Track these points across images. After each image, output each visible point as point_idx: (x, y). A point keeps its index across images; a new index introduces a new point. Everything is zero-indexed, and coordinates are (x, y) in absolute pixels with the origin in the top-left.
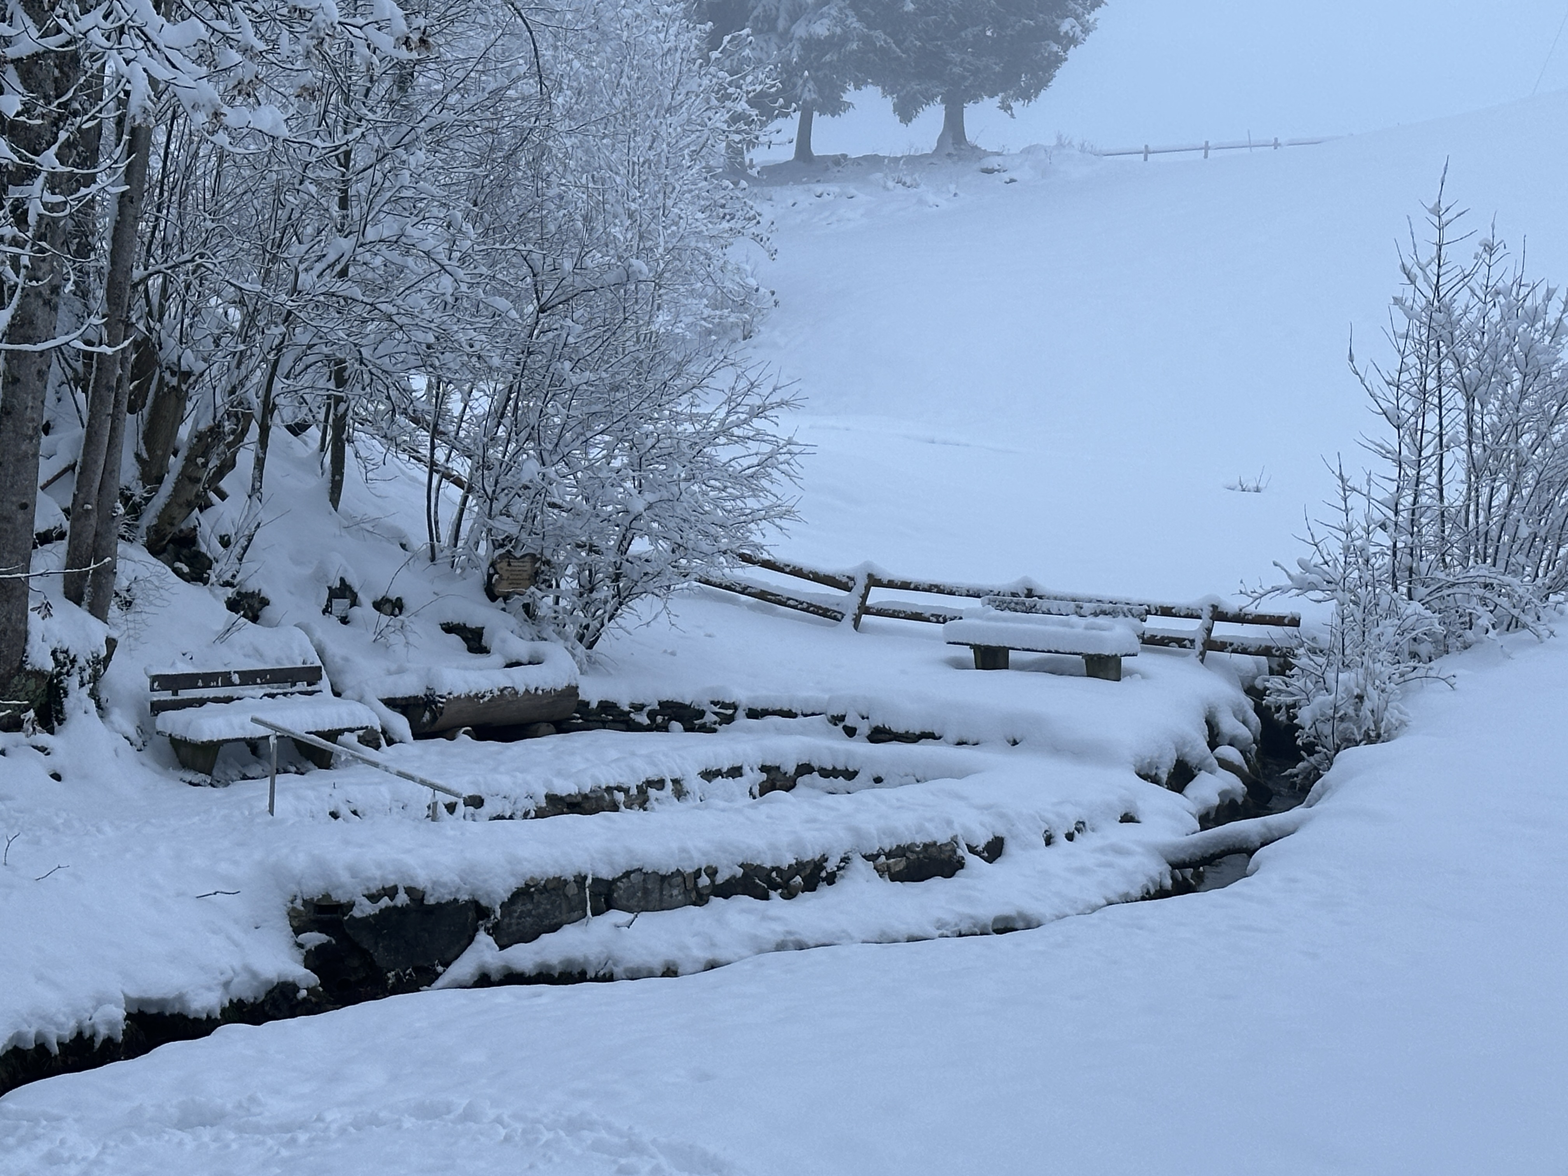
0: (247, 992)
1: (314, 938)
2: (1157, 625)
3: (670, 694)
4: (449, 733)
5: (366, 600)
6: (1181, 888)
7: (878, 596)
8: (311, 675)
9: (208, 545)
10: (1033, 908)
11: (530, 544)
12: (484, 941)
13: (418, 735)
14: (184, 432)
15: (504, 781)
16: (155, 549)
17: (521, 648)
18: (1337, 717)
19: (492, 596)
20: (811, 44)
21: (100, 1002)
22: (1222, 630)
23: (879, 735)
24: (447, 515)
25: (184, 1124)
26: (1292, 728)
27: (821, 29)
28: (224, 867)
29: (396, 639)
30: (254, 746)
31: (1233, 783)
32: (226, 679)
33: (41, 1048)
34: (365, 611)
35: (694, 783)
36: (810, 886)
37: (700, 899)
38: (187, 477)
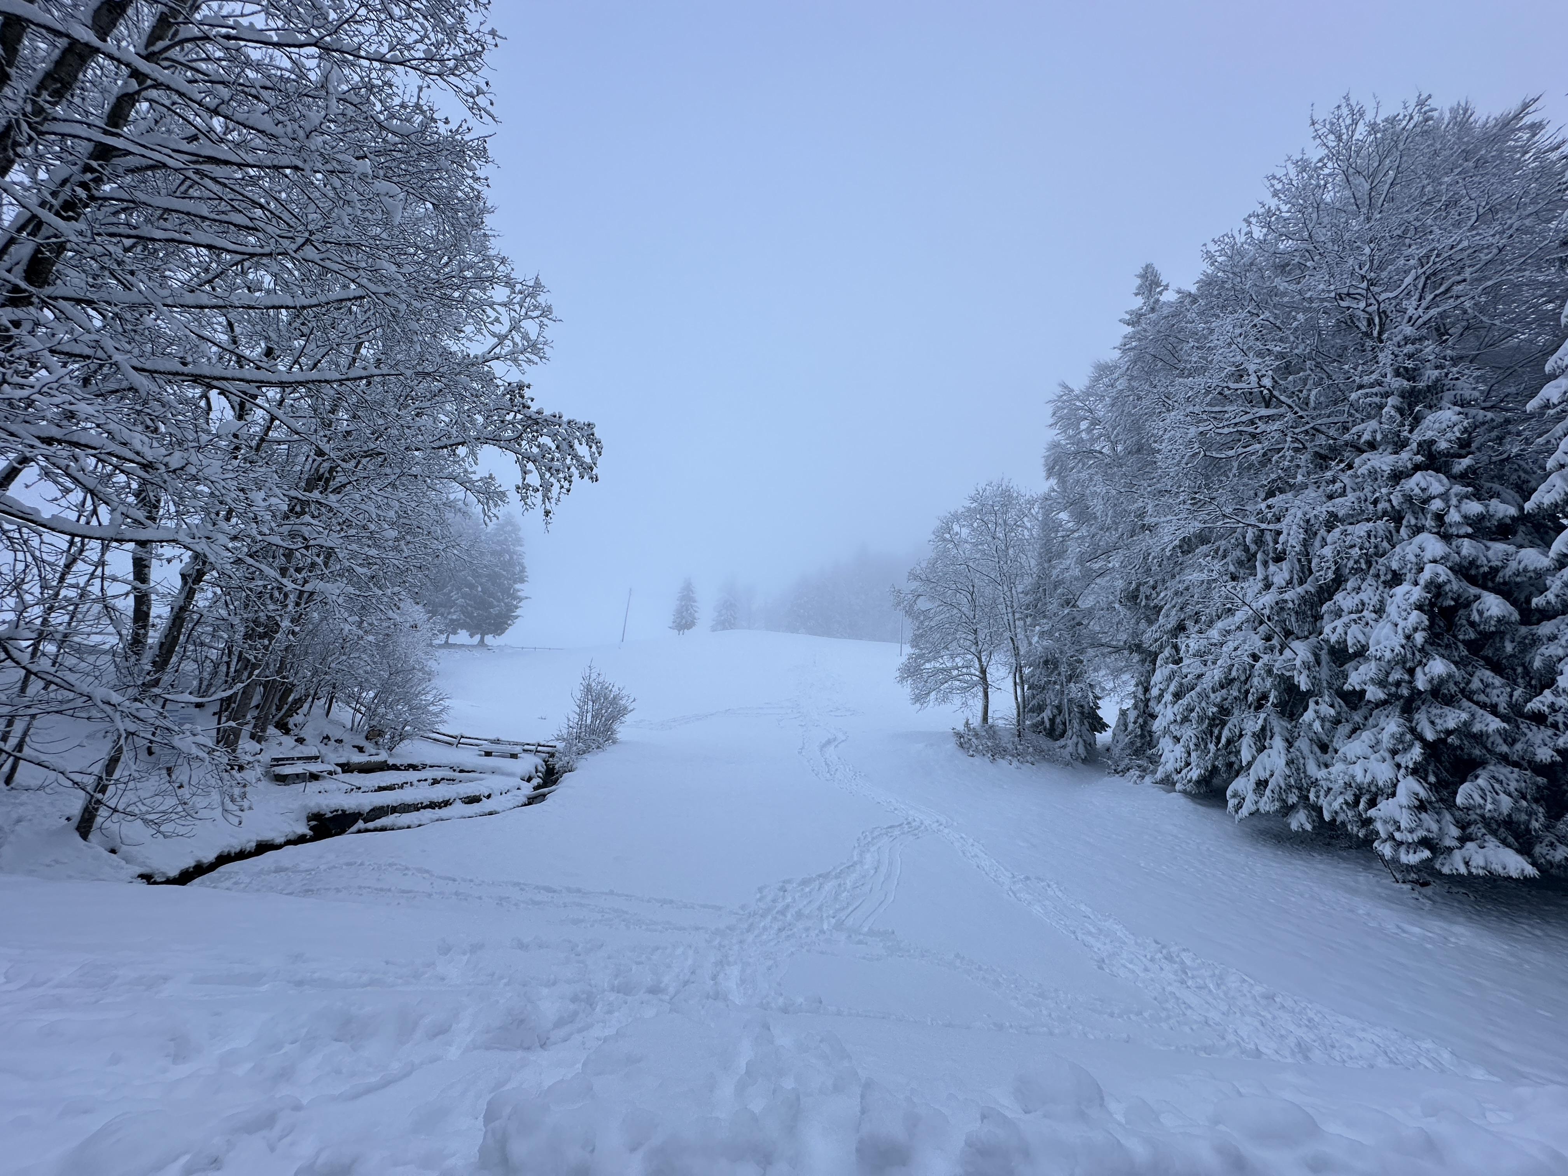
0: (292, 837)
1: (313, 823)
2: (526, 747)
3: (410, 762)
4: (352, 772)
5: (333, 740)
6: (530, 804)
7: (462, 740)
8: (317, 758)
9: (291, 726)
10: (497, 809)
11: (379, 728)
12: (360, 821)
13: (343, 772)
14: (290, 699)
15: (367, 783)
16: (276, 727)
17: (373, 751)
18: (563, 767)
19: (367, 738)
20: (451, 620)
21: (249, 842)
22: (539, 748)
23: (461, 771)
24: (357, 720)
25: (275, 872)
26: (554, 768)
27: (454, 617)
28: (290, 806)
29: (340, 749)
30: (297, 775)
31: (540, 780)
32: (293, 759)
33: (229, 854)
34: (332, 742)
35: (415, 783)
36: (445, 806)
37: (418, 810)
38: (289, 709)
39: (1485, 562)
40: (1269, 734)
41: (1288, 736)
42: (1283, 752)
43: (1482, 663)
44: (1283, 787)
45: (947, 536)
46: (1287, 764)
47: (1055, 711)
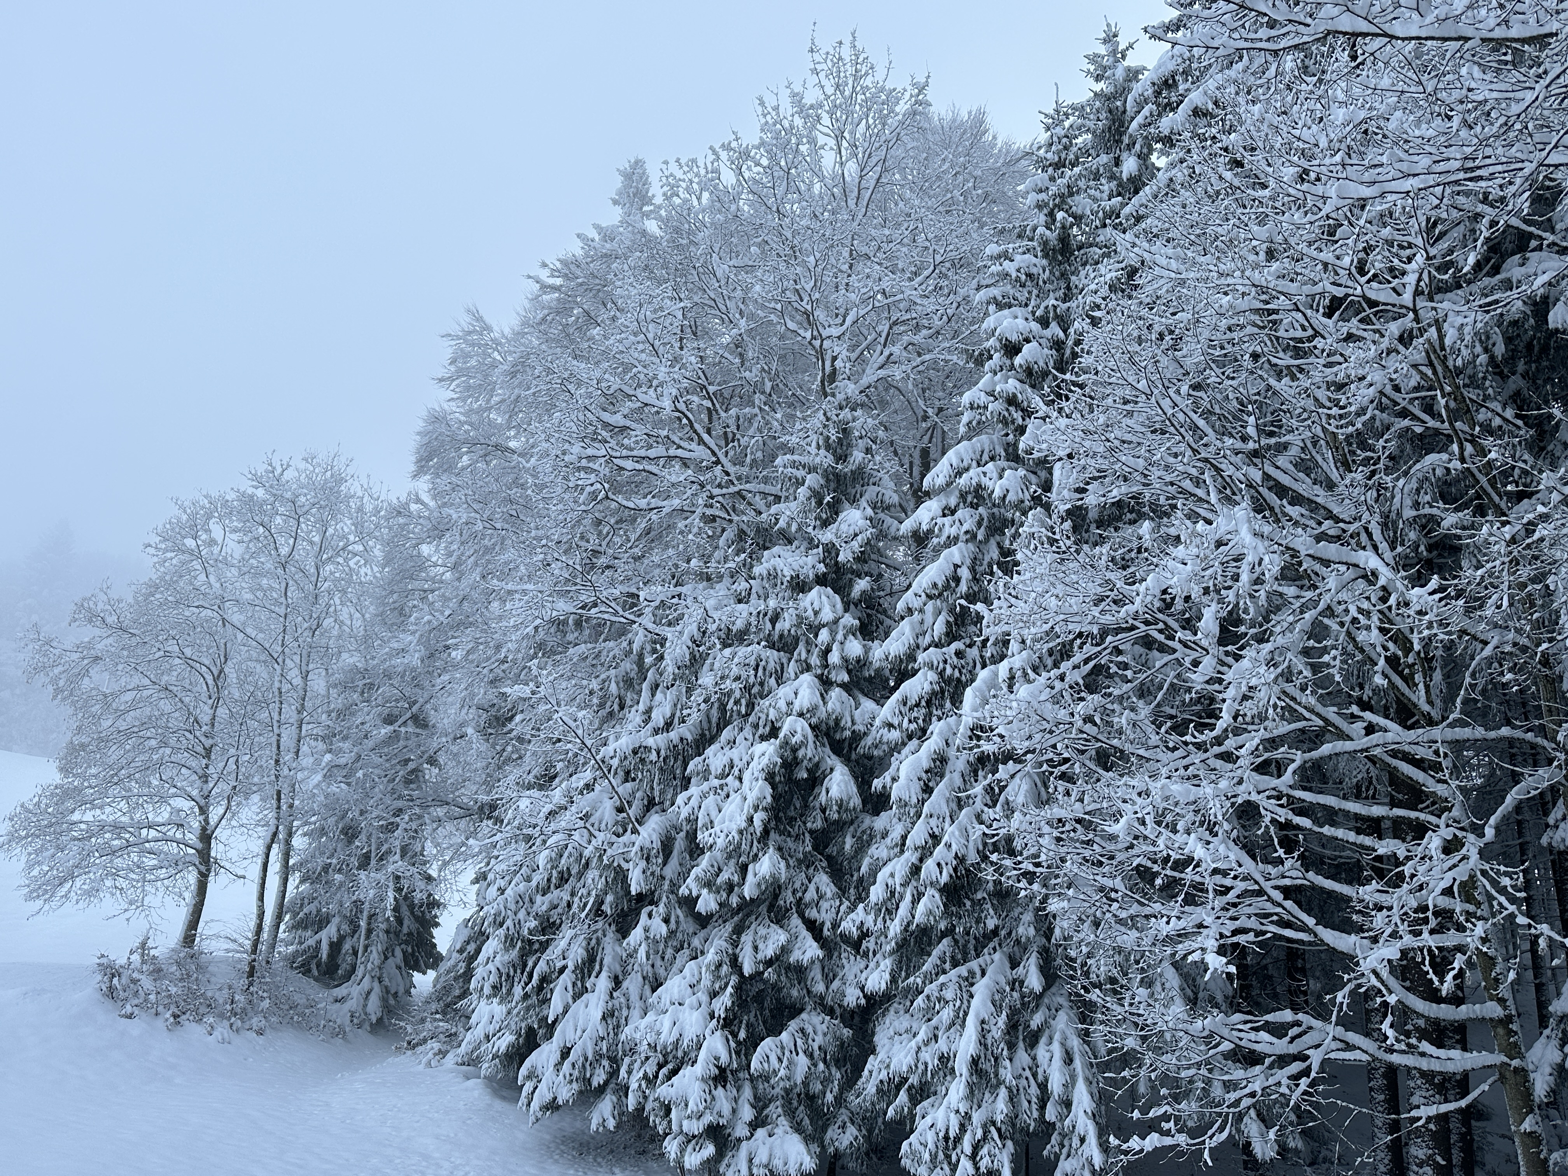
39: (849, 724)
40: (597, 967)
41: (618, 970)
42: (604, 997)
43: (824, 864)
44: (590, 1057)
45: (190, 543)
46: (604, 1018)
47: (345, 928)
